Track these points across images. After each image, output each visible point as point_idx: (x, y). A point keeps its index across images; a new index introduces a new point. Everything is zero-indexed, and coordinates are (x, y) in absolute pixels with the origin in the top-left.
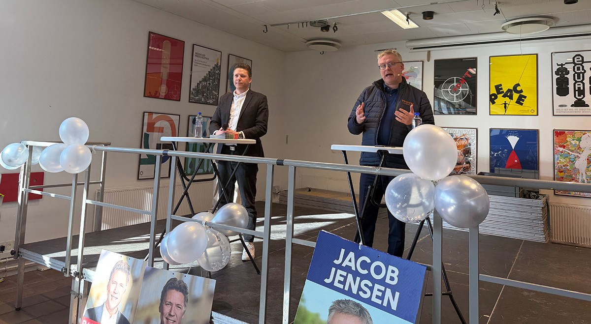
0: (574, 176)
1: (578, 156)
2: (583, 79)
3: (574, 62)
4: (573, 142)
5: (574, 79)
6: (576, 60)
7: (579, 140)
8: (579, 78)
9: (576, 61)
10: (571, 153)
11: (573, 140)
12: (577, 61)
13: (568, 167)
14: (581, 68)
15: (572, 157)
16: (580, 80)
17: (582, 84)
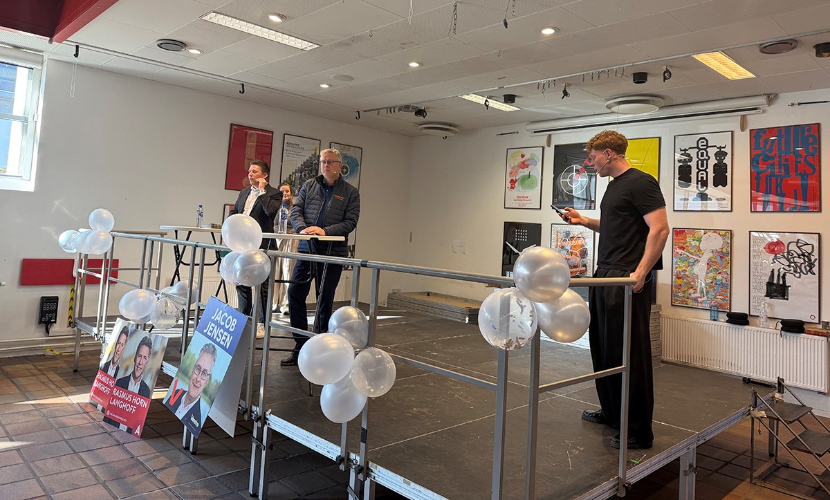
0: (692, 283)
1: (697, 260)
2: (707, 168)
3: (698, 147)
4: (693, 243)
5: (698, 168)
6: (700, 144)
7: (700, 241)
8: (702, 166)
9: (700, 146)
10: (690, 256)
11: (694, 240)
12: (702, 146)
13: (687, 273)
14: (705, 154)
15: (691, 260)
16: (703, 168)
17: (705, 174)
